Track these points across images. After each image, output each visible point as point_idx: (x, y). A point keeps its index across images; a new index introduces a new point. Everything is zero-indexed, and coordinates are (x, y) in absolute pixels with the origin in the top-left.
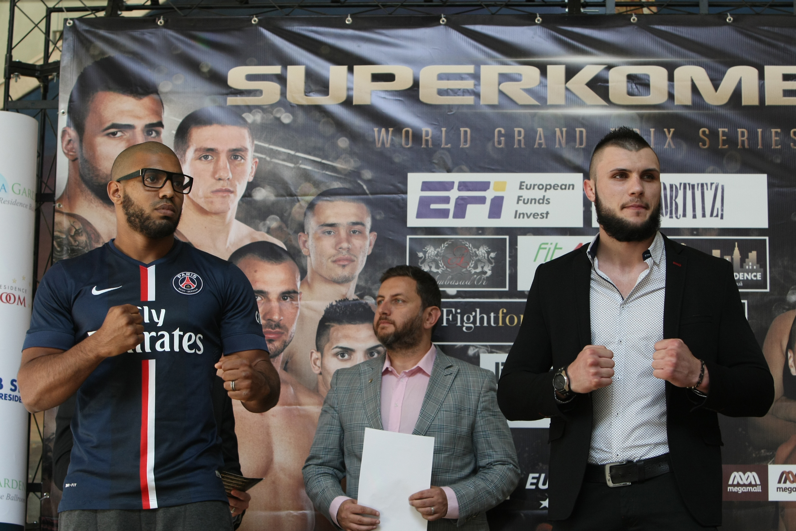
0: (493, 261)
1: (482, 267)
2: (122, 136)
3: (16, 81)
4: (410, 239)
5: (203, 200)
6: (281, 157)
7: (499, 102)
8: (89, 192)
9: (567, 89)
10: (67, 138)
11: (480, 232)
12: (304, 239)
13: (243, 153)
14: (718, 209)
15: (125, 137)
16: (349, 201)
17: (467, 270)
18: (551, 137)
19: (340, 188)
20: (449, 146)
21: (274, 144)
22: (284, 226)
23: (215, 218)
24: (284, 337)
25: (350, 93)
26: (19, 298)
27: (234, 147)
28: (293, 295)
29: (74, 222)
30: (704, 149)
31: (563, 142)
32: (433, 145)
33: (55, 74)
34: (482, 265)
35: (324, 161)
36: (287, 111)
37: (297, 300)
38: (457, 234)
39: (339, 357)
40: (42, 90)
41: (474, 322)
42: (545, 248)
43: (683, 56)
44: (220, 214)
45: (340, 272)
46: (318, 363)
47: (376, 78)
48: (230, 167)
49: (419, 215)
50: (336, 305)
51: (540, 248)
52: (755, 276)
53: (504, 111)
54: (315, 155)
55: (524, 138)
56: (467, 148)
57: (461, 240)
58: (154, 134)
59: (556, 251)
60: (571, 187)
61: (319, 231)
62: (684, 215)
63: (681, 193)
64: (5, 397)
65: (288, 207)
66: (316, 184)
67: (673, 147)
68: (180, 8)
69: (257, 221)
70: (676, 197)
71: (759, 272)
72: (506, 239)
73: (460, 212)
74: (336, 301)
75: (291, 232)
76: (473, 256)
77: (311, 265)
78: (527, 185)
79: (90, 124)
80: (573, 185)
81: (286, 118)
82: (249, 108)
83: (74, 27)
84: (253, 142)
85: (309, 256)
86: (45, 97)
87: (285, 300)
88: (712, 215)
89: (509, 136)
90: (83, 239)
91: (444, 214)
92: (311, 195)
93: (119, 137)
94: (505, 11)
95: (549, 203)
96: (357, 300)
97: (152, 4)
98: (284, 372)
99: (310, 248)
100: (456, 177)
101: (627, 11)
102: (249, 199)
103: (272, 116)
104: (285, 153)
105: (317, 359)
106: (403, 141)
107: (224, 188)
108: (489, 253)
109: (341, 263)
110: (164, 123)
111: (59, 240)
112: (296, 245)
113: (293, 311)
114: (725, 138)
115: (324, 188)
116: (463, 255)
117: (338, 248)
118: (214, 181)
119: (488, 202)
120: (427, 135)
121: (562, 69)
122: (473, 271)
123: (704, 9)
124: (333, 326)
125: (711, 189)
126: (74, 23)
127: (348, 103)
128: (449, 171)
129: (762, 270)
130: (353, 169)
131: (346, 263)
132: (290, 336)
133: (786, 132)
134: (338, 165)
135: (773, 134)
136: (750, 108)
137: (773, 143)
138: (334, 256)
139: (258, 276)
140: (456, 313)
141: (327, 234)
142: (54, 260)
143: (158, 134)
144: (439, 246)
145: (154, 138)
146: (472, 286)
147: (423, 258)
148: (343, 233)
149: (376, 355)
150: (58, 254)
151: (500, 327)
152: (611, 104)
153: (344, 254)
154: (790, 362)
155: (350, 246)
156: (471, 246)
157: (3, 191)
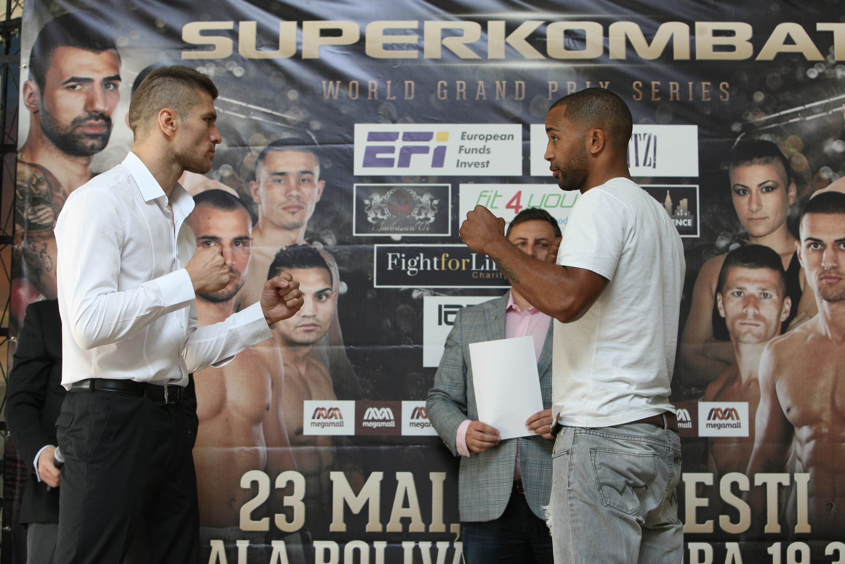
0: (436, 208)
1: (426, 214)
2: (80, 90)
4: (357, 187)
6: (233, 109)
7: (442, 56)
8: (50, 143)
9: (507, 44)
10: (29, 91)
11: (424, 180)
12: (255, 187)
14: (650, 159)
15: (84, 90)
16: (299, 150)
17: (411, 217)
18: (491, 89)
19: (290, 139)
21: (227, 96)
22: (236, 175)
24: (236, 281)
25: (300, 47)
28: (245, 240)
29: (35, 172)
30: (638, 102)
31: (503, 94)
32: (378, 97)
33: (17, 30)
34: (426, 211)
35: (275, 113)
36: (239, 64)
37: (248, 245)
38: (401, 182)
40: (4, 45)
41: (418, 266)
42: (486, 196)
43: (618, 12)
45: (290, 219)
47: (325, 33)
49: (366, 164)
50: (286, 251)
51: (481, 196)
52: (686, 223)
53: (447, 65)
54: (266, 107)
55: (466, 90)
56: (411, 100)
57: (405, 188)
58: (112, 87)
59: (497, 198)
60: (511, 137)
61: (270, 180)
65: (240, 157)
66: (267, 134)
71: (690, 218)
72: (448, 187)
73: (405, 161)
74: (286, 247)
75: (243, 181)
76: (417, 203)
77: (262, 213)
78: (468, 136)
79: (50, 77)
80: (513, 136)
81: (238, 72)
82: (203, 62)
85: (260, 203)
86: (7, 52)
87: (237, 245)
88: (645, 164)
89: (452, 89)
90: (44, 187)
91: (389, 163)
92: (262, 145)
93: (78, 90)
95: (489, 152)
96: (306, 245)
99: (261, 196)
100: (401, 128)
103: (224, 70)
104: (237, 105)
106: (350, 94)
108: (432, 200)
109: (291, 210)
110: (122, 76)
111: (21, 189)
112: (248, 193)
113: (245, 256)
114: (657, 91)
115: (274, 139)
116: (407, 202)
117: (288, 195)
119: (432, 152)
120: (373, 87)
121: (502, 25)
122: (417, 218)
124: (283, 271)
125: (644, 139)
127: (297, 57)
128: (394, 122)
129: (692, 216)
130: (302, 120)
132: (243, 280)
133: (716, 85)
134: (288, 116)
135: (703, 87)
136: (681, 62)
137: (704, 95)
138: (284, 203)
139: (212, 222)
140: (401, 257)
141: (277, 182)
142: (16, 208)
143: (116, 86)
144: (385, 193)
145: (112, 90)
146: (417, 231)
147: (369, 205)
148: (293, 181)
149: (324, 298)
150: (21, 202)
151: (443, 271)
152: (548, 58)
153: (294, 201)
154: (720, 304)
155: (300, 194)
156: (415, 193)
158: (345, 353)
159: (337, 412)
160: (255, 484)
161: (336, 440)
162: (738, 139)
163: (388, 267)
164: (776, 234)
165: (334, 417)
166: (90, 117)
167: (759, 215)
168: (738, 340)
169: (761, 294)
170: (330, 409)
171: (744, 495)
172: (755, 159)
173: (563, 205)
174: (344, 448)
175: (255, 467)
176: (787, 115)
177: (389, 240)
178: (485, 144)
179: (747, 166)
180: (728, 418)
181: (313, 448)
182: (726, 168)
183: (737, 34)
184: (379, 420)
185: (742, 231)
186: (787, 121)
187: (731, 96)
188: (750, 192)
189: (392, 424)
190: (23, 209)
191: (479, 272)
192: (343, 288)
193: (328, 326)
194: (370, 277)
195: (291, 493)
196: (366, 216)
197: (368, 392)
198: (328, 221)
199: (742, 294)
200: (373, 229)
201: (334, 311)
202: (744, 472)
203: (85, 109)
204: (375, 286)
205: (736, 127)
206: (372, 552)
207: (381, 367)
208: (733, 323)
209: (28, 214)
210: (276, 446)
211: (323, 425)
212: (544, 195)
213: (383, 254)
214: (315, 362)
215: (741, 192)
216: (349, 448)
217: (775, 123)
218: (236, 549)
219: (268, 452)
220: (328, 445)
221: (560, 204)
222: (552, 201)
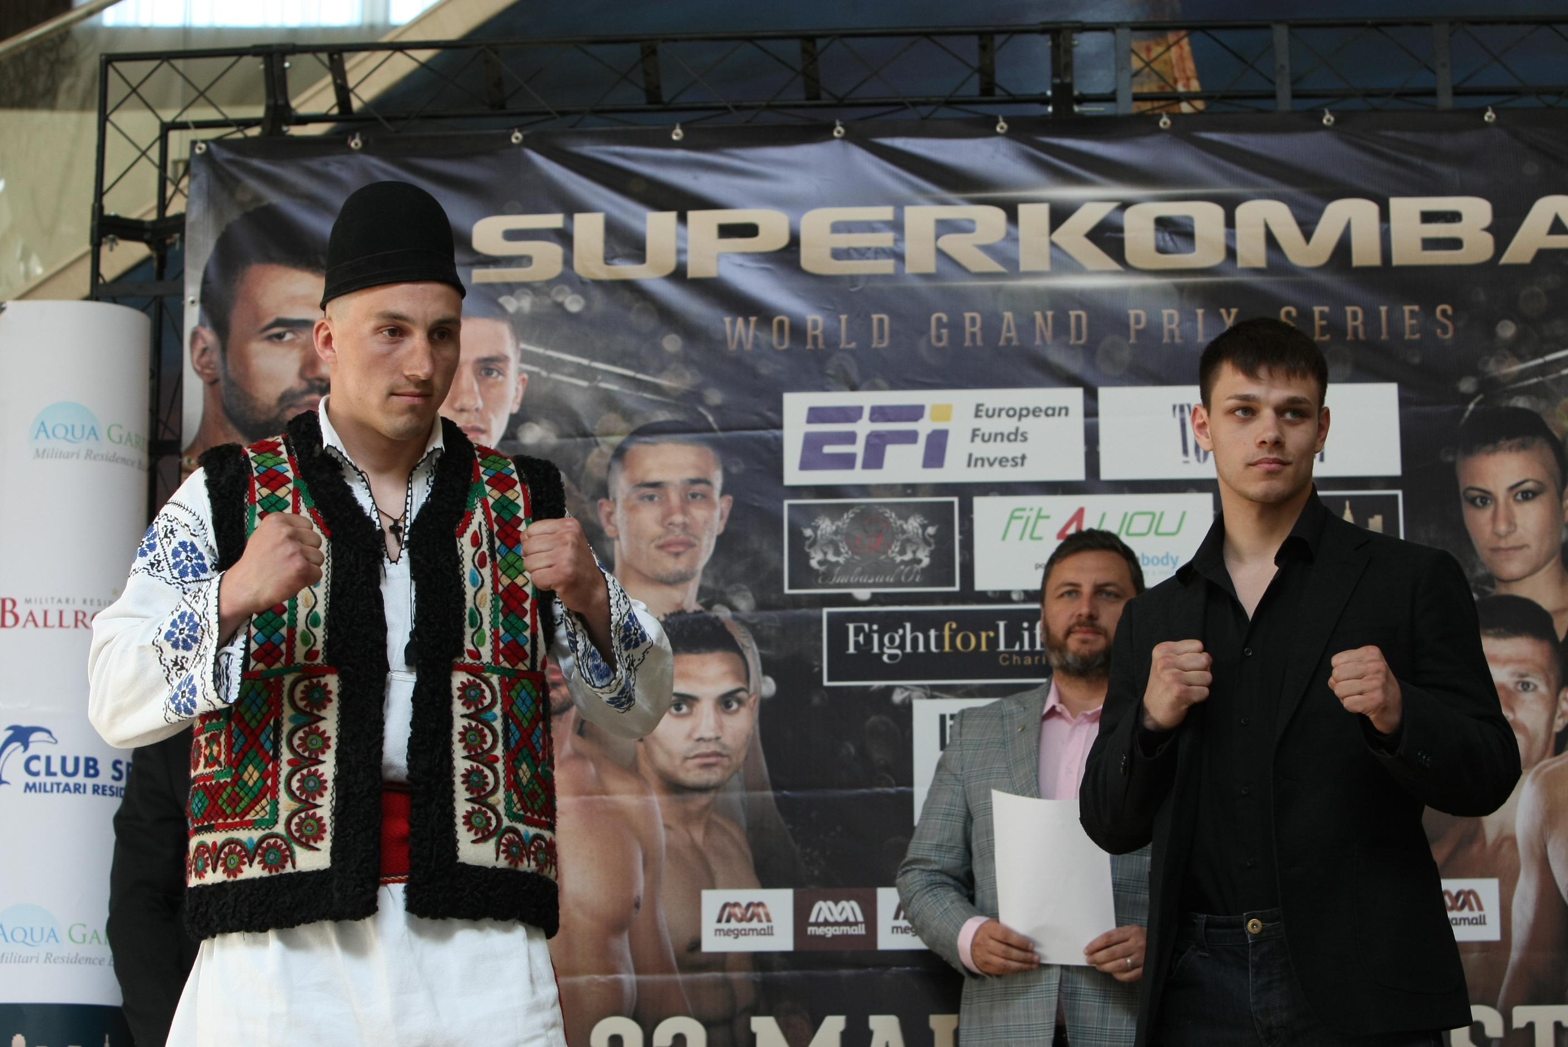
0: (932, 541)
1: (914, 552)
2: (291, 342)
3: (111, 249)
4: (790, 506)
6: (566, 370)
7: (938, 268)
9: (1053, 244)
10: (200, 345)
11: (909, 491)
12: (608, 509)
13: (500, 365)
15: (298, 341)
16: (684, 442)
17: (888, 558)
18: (1027, 327)
19: (668, 422)
21: (554, 348)
25: (683, 258)
27: (485, 353)
31: (1049, 334)
32: (825, 344)
33: (177, 236)
34: (914, 547)
35: (640, 376)
36: (575, 291)
38: (869, 496)
39: (674, 710)
40: (155, 264)
41: (902, 646)
42: (1021, 518)
43: (1252, 184)
45: (672, 565)
47: (727, 231)
48: (480, 390)
49: (805, 465)
51: (1012, 517)
53: (947, 284)
54: (624, 366)
55: (982, 329)
56: (884, 349)
57: (876, 507)
59: (1041, 522)
60: (1063, 412)
61: (634, 496)
64: (104, 790)
65: (582, 456)
66: (627, 415)
68: (389, 119)
72: (952, 503)
73: (874, 459)
74: (665, 615)
76: (897, 533)
77: (622, 553)
78: (987, 410)
79: (238, 320)
80: (1067, 409)
81: (574, 304)
82: (511, 288)
83: (208, 155)
84: (517, 345)
85: (618, 538)
86: (160, 275)
89: (956, 327)
91: (846, 462)
92: (620, 434)
93: (288, 342)
94: (944, 112)
95: (1026, 439)
96: (700, 612)
97: (341, 112)
98: (579, 738)
99: (619, 525)
100: (867, 399)
101: (1153, 109)
102: (513, 443)
103: (548, 301)
104: (572, 363)
106: (775, 339)
107: (469, 425)
108: (924, 527)
109: (673, 549)
114: (1324, 323)
115: (640, 422)
116: (881, 531)
117: (666, 523)
118: (451, 413)
119: (922, 440)
120: (815, 326)
121: (1044, 209)
123: (1284, 102)
126: (208, 148)
127: (679, 275)
128: (854, 388)
130: (689, 388)
131: (680, 549)
133: (1428, 310)
134: (663, 382)
135: (1407, 315)
136: (1366, 272)
137: (1407, 330)
138: (660, 537)
140: (871, 630)
141: (646, 500)
144: (839, 517)
146: (898, 584)
147: (812, 539)
148: (674, 498)
149: (735, 706)
151: (947, 653)
152: (1128, 268)
153: (678, 534)
155: (687, 520)
156: (893, 515)
157: (92, 438)
158: (773, 804)
159: (761, 910)
160: (617, 1041)
161: (760, 960)
162: (1471, 406)
163: (847, 649)
164: (1541, 576)
165: (755, 920)
166: (311, 390)
167: (1511, 541)
169: (1517, 683)
170: (749, 905)
172: (1501, 442)
173: (1160, 530)
174: (776, 973)
175: (617, 1012)
176: (1558, 361)
177: (848, 600)
178: (1018, 424)
179: (1488, 454)
180: (1462, 907)
181: (719, 975)
182: (1450, 459)
183: (1464, 217)
184: (836, 924)
186: (1558, 371)
187: (1456, 330)
188: (1495, 500)
189: (860, 930)
191: (1011, 654)
192: (768, 687)
193: (743, 755)
194: (817, 666)
196: (808, 557)
197: (816, 873)
198: (739, 568)
201: (754, 728)
202: (1493, 1005)
203: (302, 375)
204: (826, 683)
205: (1467, 385)
207: (839, 828)
210: (654, 972)
211: (737, 934)
212: (1126, 515)
213: (838, 625)
214: (720, 820)
215: (1478, 501)
216: (784, 973)
217: (1536, 376)
219: (640, 985)
220: (746, 970)
221: (1155, 528)
222: (1140, 524)
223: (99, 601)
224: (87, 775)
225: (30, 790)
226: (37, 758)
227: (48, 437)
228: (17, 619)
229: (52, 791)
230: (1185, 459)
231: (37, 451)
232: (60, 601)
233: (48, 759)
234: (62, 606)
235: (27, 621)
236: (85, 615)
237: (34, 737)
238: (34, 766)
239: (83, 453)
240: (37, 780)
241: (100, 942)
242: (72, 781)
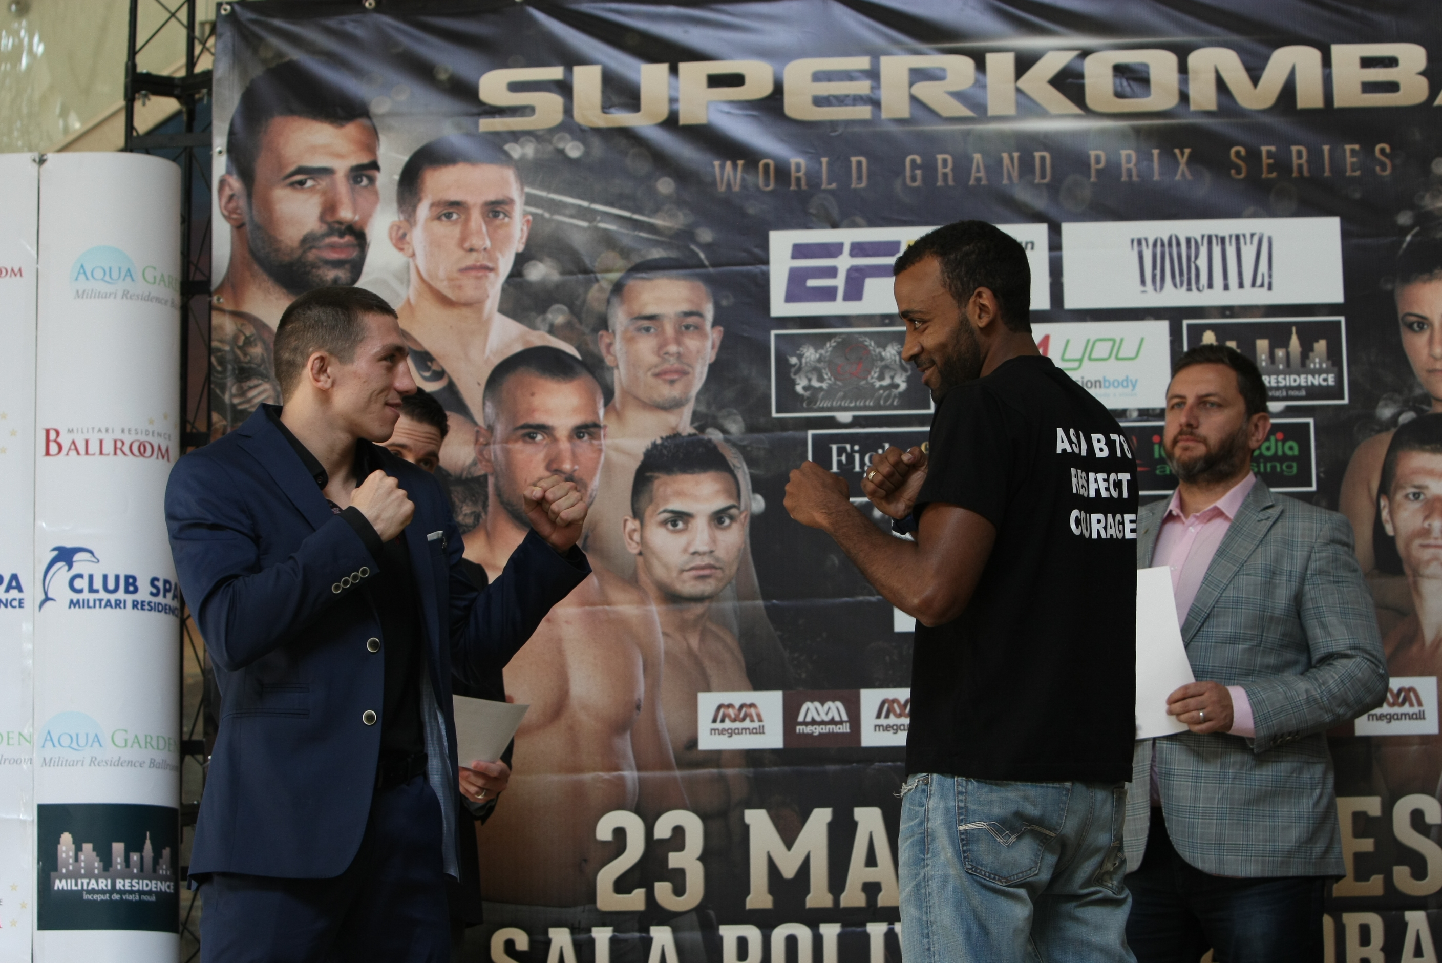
0: (909, 367)
1: (892, 378)
2: (312, 188)
3: (144, 104)
4: (777, 336)
5: (445, 283)
6: (567, 212)
7: (911, 114)
8: (265, 276)
9: (1018, 91)
10: (227, 192)
11: (887, 321)
12: (607, 340)
13: (507, 208)
14: (1263, 275)
15: (319, 187)
16: (678, 278)
17: (868, 383)
18: (993, 168)
19: (662, 259)
20: (834, 186)
21: (557, 191)
22: (575, 320)
23: (466, 311)
25: (675, 106)
26: (159, 448)
27: (492, 197)
28: (592, 430)
29: (242, 325)
30: (1239, 180)
31: (1015, 174)
32: (808, 184)
33: (205, 91)
34: (892, 373)
35: (636, 217)
36: (575, 137)
37: (599, 438)
38: (850, 326)
39: (670, 526)
40: (185, 117)
43: (1201, 33)
44: (474, 305)
45: (667, 392)
46: (636, 537)
47: (715, 81)
48: (488, 231)
49: (791, 297)
50: (662, 445)
52: (1325, 380)
53: (920, 128)
54: (621, 207)
55: (953, 169)
56: (863, 189)
57: (857, 336)
58: (365, 182)
60: (1029, 246)
61: (632, 328)
62: (1210, 286)
63: (1204, 251)
64: (143, 605)
65: (581, 290)
66: (625, 253)
67: (1189, 177)
69: (533, 314)
70: (1196, 257)
71: (1331, 373)
73: (854, 291)
74: (662, 438)
75: (587, 331)
76: (877, 360)
77: (621, 383)
79: (263, 169)
80: (1033, 244)
81: (574, 150)
82: (515, 136)
83: (232, 16)
84: (522, 189)
85: (617, 367)
86: (190, 128)
87: (580, 438)
88: (1253, 284)
89: (929, 168)
90: (257, 350)
91: (829, 294)
92: (617, 271)
93: (309, 188)
96: (694, 435)
99: (618, 355)
100: (847, 236)
102: (518, 280)
103: (550, 148)
104: (573, 205)
105: (635, 530)
106: (761, 181)
107: (478, 264)
108: (901, 354)
109: (669, 377)
110: (381, 163)
111: (219, 354)
113: (594, 455)
114: (1271, 161)
115: (636, 259)
116: (861, 358)
117: (662, 353)
118: (462, 253)
120: (798, 169)
124: (657, 478)
125: (1251, 243)
126: (233, 9)
127: (671, 122)
128: (835, 225)
129: (1336, 369)
130: (681, 227)
132: (591, 496)
133: (1368, 148)
134: (658, 221)
135: (1348, 153)
136: (1310, 113)
137: (1348, 167)
138: (656, 366)
139: (537, 401)
140: (853, 451)
141: (643, 331)
142: (212, 386)
143: (372, 180)
144: (822, 345)
145: (366, 187)
146: (877, 407)
147: (797, 366)
148: (669, 330)
149: (727, 522)
150: (219, 376)
152: (1089, 112)
153: (673, 363)
154: (1385, 514)
155: (681, 350)
156: (873, 344)
157: (128, 279)
158: (764, 612)
159: (753, 711)
160: (620, 833)
161: (752, 757)
162: (1408, 238)
165: (748, 720)
166: (331, 232)
168: (1417, 574)
170: (742, 706)
171: (1434, 832)
172: (1437, 271)
173: (1121, 355)
174: (767, 769)
175: (620, 806)
177: (832, 423)
179: (1425, 282)
180: (1403, 704)
181: (714, 771)
182: (1389, 287)
183: (1401, 62)
184: (823, 723)
185: (1418, 392)
187: (1394, 167)
188: (1431, 325)
189: (845, 729)
190: (223, 388)
192: (758, 504)
193: (735, 568)
195: (680, 847)
196: (793, 383)
198: (730, 394)
199: (1422, 497)
200: (805, 405)
201: (745, 543)
202: (1432, 793)
203: (322, 218)
205: (1404, 219)
206: (818, 942)
207: (825, 635)
208: (1408, 546)
209: (232, 396)
210: (653, 769)
211: (731, 733)
212: (1088, 341)
213: (822, 445)
214: (714, 628)
215: (1415, 326)
216: (775, 769)
218: (592, 942)
219: (641, 782)
220: (739, 766)
221: (1115, 354)
222: (1102, 350)
223: (136, 430)
224: (127, 591)
225: (75, 606)
226: (80, 576)
227: (87, 279)
228: (60, 448)
229: (95, 607)
230: (1142, 289)
231: (78, 292)
232: (100, 430)
233: (91, 577)
234: (102, 436)
235: (70, 449)
236: (123, 443)
237: (78, 557)
238: (78, 584)
239: (120, 294)
240: (80, 597)
241: (140, 747)
242: (113, 597)
